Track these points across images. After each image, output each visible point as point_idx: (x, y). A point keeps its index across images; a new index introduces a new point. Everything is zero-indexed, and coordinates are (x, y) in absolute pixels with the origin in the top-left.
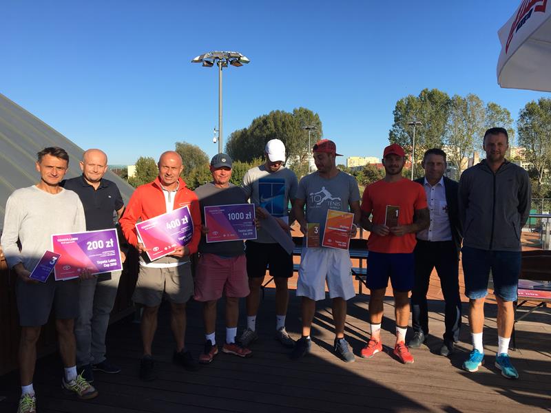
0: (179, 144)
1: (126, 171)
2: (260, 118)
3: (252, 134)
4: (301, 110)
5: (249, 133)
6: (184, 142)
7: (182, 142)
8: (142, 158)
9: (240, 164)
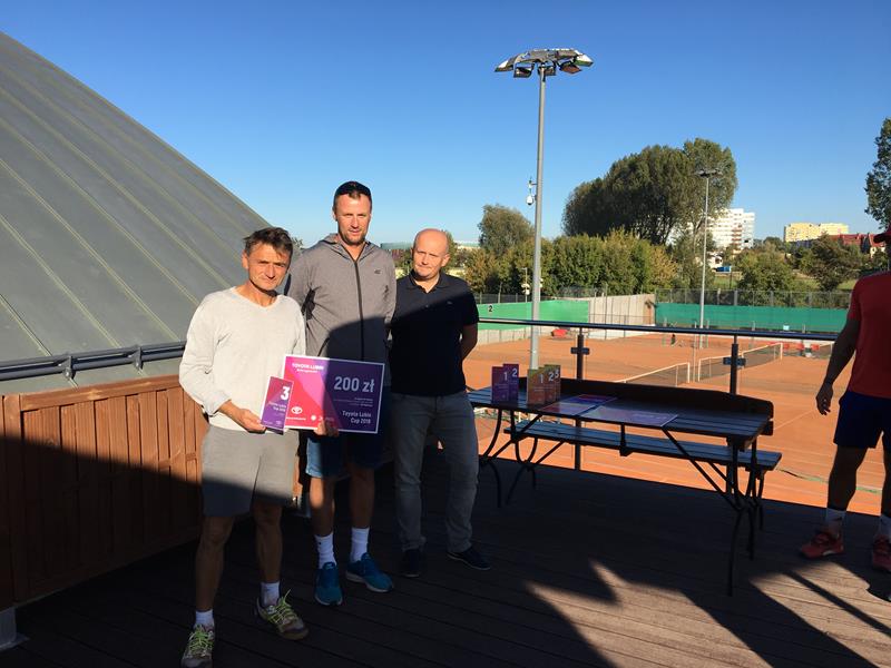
0: (488, 209)
2: (625, 160)
3: (610, 187)
4: (698, 143)
5: (604, 187)
6: (497, 204)
7: (494, 205)
9: (585, 239)
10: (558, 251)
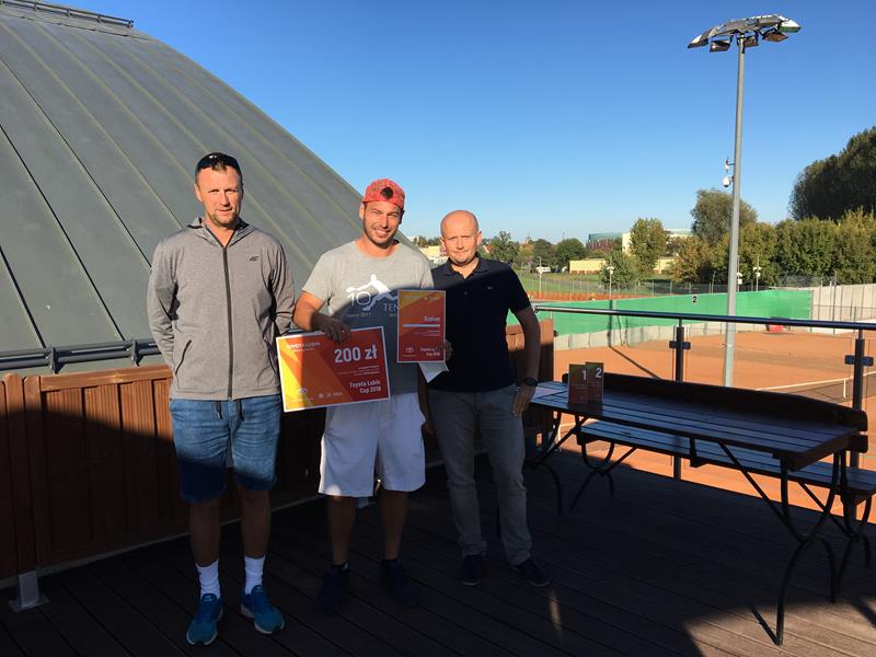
0: (703, 194)
1: (619, 242)
2: (865, 133)
3: (847, 165)
5: (839, 164)
6: (713, 189)
7: (708, 189)
8: (640, 221)
9: (815, 223)
10: (781, 237)
